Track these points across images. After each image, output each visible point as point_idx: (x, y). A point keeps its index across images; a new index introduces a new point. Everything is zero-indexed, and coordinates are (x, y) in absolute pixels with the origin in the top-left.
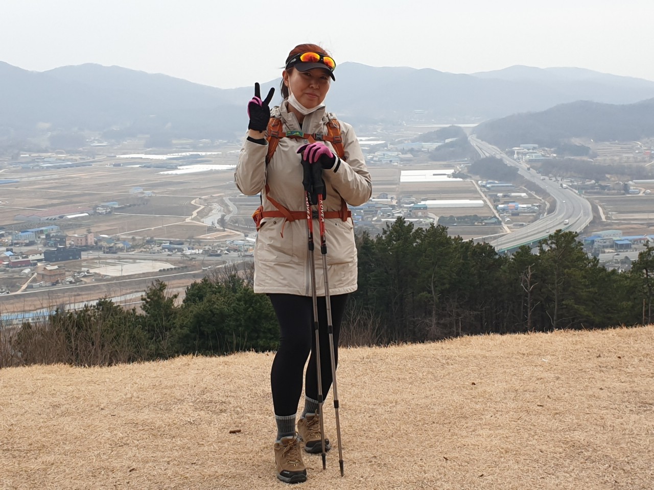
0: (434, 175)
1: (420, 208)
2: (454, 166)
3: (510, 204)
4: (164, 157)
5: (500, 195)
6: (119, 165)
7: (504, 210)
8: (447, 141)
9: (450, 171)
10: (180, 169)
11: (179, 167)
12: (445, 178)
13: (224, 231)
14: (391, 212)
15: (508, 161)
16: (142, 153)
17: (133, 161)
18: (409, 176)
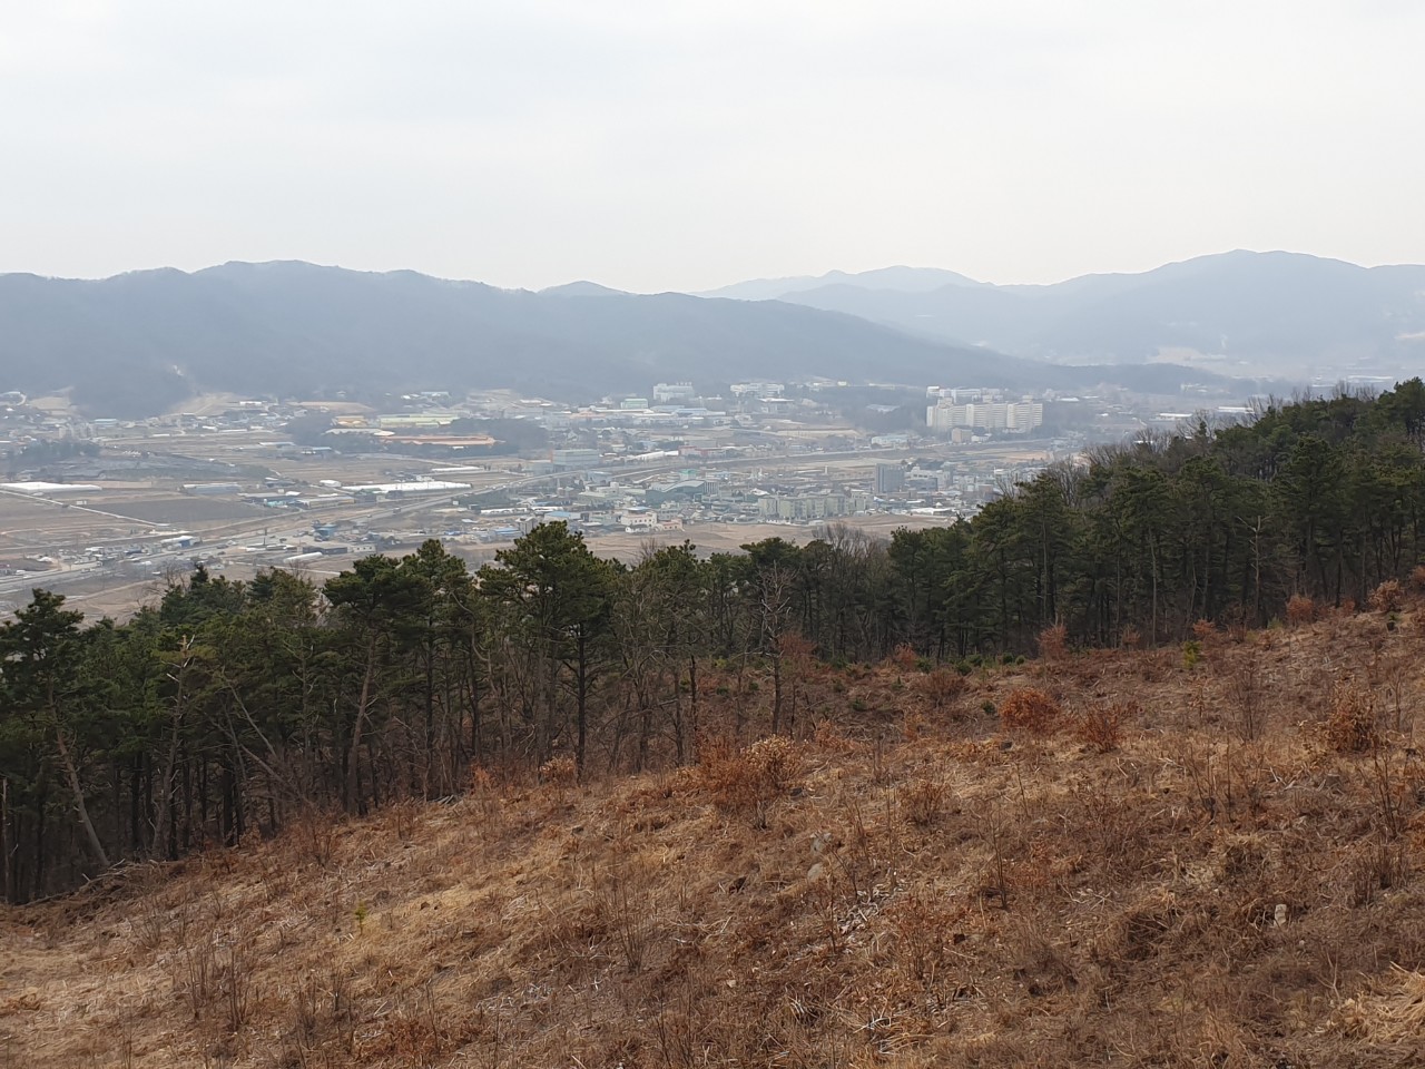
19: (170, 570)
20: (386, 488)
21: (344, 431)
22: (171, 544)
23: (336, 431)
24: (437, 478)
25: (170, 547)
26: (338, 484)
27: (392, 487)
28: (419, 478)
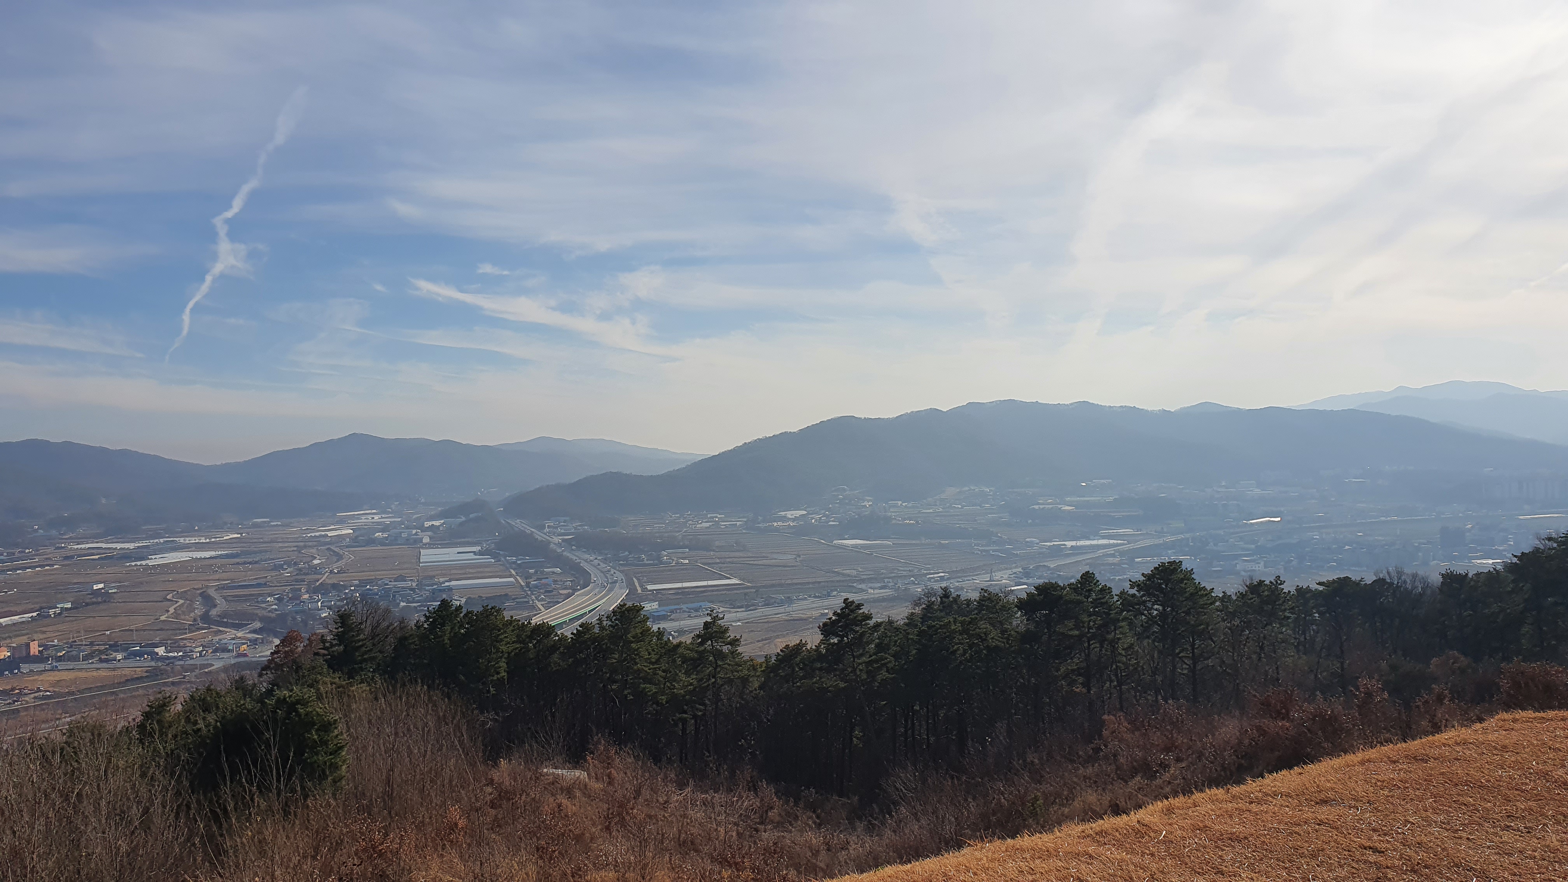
0: (458, 553)
1: (444, 590)
2: (481, 543)
3: (543, 581)
4: (131, 546)
5: (532, 571)
6: (72, 557)
7: (536, 586)
8: (471, 516)
9: (476, 549)
10: (152, 559)
11: (150, 557)
12: (472, 556)
13: (210, 628)
14: (411, 596)
15: (539, 535)
16: (102, 542)
17: (91, 552)
18: (429, 556)
19: (929, 593)
20: (1069, 544)
21: (1042, 507)
22: (932, 578)
23: (1036, 507)
24: (1103, 537)
25: (932, 580)
26: (1038, 541)
27: (1073, 543)
28: (1092, 537)
